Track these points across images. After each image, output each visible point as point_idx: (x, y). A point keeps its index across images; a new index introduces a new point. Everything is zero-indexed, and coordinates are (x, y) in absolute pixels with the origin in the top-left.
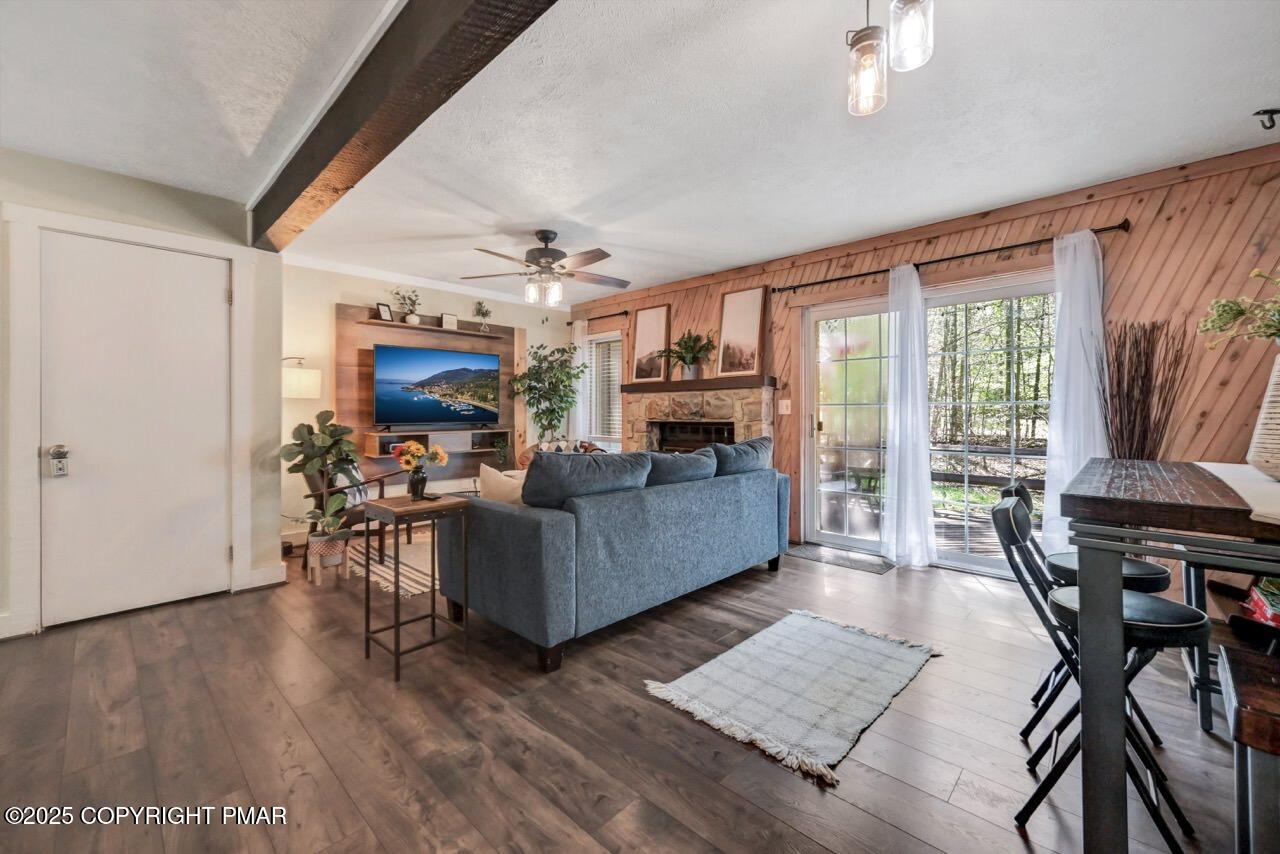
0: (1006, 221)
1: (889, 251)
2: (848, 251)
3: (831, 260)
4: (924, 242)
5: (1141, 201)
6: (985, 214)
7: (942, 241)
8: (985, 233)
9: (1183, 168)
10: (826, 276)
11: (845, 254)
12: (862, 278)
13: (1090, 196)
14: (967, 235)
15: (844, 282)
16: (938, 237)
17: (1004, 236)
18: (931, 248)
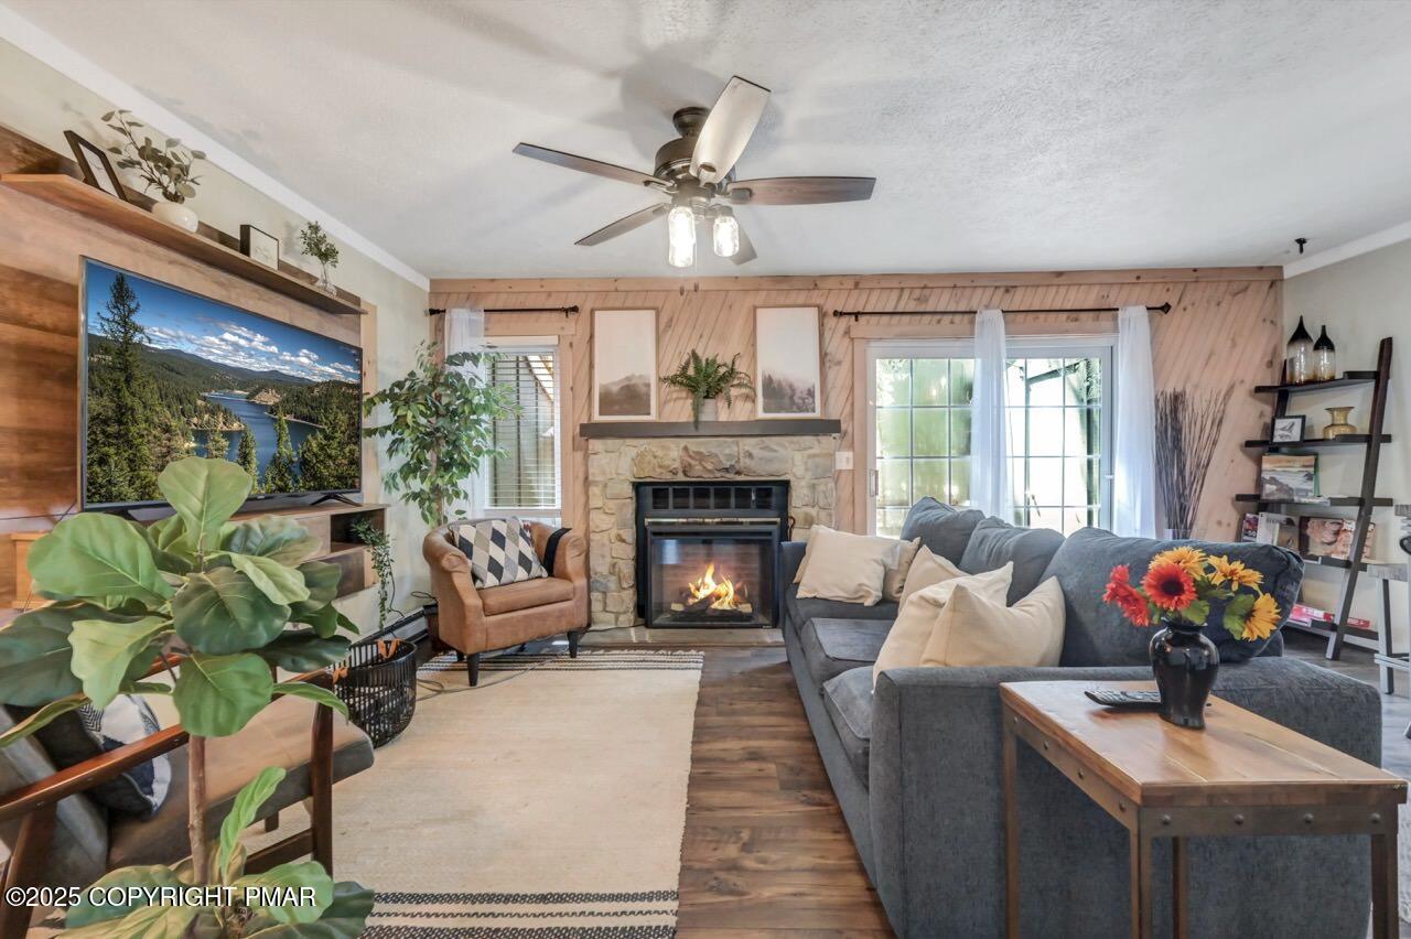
0: (1074, 285)
1: (968, 292)
2: (925, 282)
3: (902, 289)
4: (1002, 290)
5: (1168, 290)
6: (1059, 274)
7: (1019, 293)
8: (1057, 292)
9: (1195, 270)
10: (896, 307)
11: (922, 285)
12: (938, 317)
13: (1138, 278)
14: (1041, 290)
15: (917, 317)
16: (1015, 287)
17: (1074, 298)
18: (1008, 296)
